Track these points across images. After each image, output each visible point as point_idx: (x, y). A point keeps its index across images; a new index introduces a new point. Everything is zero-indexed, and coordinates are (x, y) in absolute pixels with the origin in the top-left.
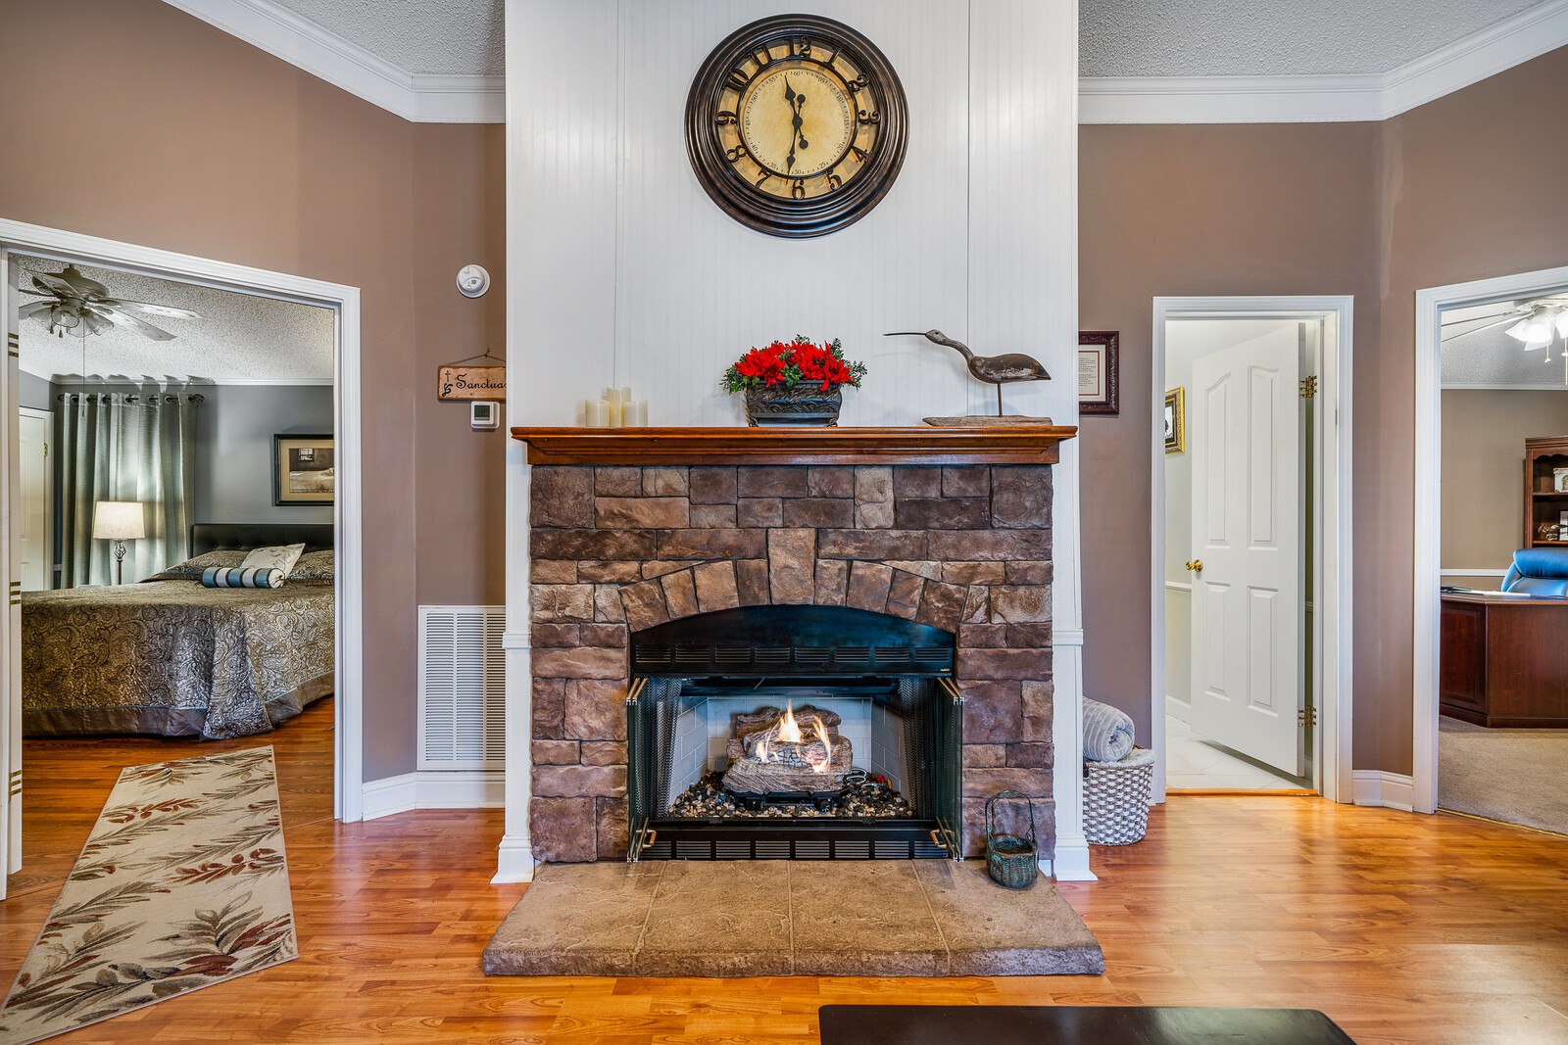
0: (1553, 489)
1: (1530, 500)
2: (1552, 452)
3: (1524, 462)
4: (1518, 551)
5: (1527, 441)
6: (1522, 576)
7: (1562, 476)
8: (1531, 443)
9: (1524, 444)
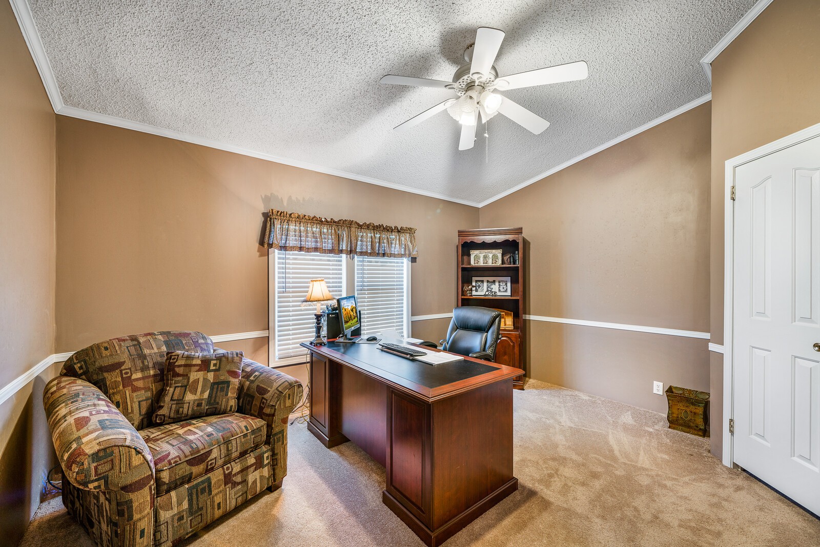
0: (470, 263)
1: (460, 270)
2: (469, 240)
3: (457, 246)
4: (455, 308)
5: (459, 232)
6: (458, 328)
7: (474, 255)
8: (461, 234)
9: (457, 234)
